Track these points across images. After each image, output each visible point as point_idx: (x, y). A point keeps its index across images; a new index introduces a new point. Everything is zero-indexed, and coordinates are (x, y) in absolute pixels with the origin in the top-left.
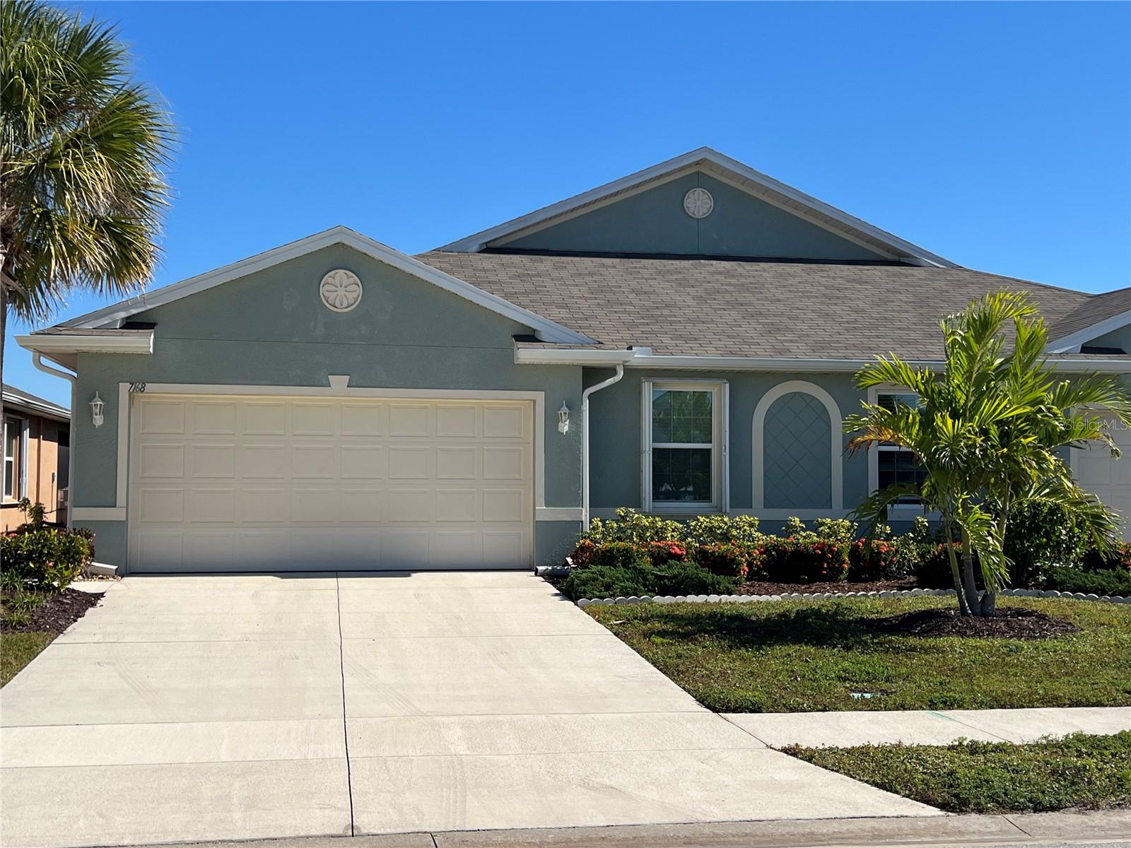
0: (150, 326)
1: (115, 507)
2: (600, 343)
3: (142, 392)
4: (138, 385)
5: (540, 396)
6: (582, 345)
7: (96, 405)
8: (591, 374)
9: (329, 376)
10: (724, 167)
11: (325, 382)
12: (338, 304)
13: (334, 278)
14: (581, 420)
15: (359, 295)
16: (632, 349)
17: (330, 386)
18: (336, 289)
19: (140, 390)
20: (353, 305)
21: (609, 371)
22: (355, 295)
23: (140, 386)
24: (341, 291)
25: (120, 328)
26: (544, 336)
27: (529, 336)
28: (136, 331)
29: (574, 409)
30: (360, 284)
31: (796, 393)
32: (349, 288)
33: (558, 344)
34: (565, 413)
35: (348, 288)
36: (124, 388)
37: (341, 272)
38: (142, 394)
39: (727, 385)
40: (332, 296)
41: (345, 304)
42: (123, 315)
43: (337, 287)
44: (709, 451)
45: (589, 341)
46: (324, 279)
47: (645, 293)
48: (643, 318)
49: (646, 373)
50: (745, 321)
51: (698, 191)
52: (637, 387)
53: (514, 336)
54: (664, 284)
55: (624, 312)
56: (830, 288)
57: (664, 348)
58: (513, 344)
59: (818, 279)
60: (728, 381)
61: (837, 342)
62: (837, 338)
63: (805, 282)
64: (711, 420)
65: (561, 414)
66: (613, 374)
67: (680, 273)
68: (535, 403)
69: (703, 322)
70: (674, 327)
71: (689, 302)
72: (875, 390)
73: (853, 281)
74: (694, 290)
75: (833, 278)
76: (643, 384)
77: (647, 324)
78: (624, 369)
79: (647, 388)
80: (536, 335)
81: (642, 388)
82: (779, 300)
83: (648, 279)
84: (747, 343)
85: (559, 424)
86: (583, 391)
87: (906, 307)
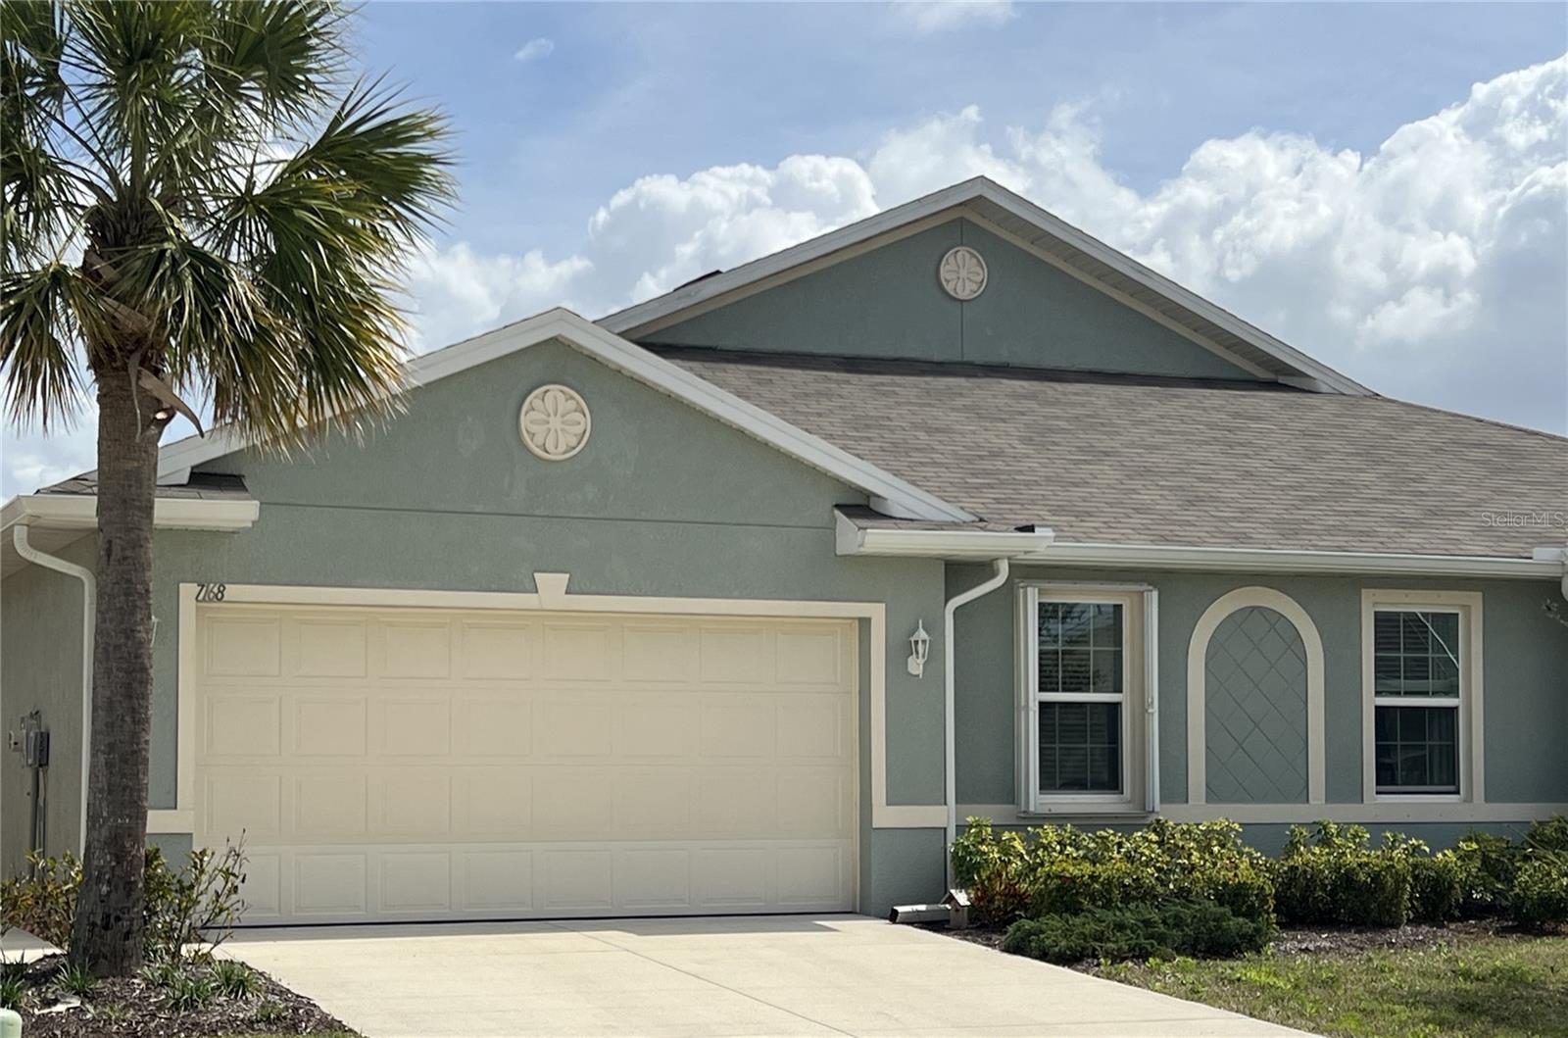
1: (176, 807)
2: (981, 520)
3: (220, 601)
4: (212, 589)
5: (876, 612)
6: (955, 522)
8: (959, 572)
9: (536, 575)
11: (528, 585)
12: (550, 445)
13: (540, 400)
15: (585, 430)
16: (1033, 531)
18: (547, 419)
19: (216, 596)
20: (574, 448)
21: (982, 568)
22: (581, 428)
23: (216, 590)
24: (555, 423)
25: (188, 485)
26: (892, 508)
27: (864, 508)
29: (935, 628)
30: (587, 413)
31: (1254, 608)
32: (570, 417)
33: (910, 521)
34: (924, 642)
35: (566, 419)
36: (189, 592)
37: (555, 389)
39: (1155, 594)
40: (540, 432)
41: (565, 447)
43: (549, 415)
44: (1115, 707)
45: (965, 517)
46: (527, 402)
47: (938, 430)
48: (974, 475)
49: (1028, 571)
50: (1137, 484)
51: (963, 252)
52: (1007, 596)
53: (838, 506)
54: (954, 416)
55: (935, 464)
56: (1211, 426)
57: (1055, 528)
58: (834, 520)
59: (1183, 411)
60: (1155, 587)
61: (1306, 522)
62: (1299, 515)
63: (1169, 417)
64: (1118, 656)
65: (916, 642)
66: (993, 574)
67: (961, 395)
68: (865, 623)
69: (1075, 485)
70: (1038, 491)
71: (1022, 449)
72: (1372, 604)
73: (1237, 415)
74: (1010, 427)
75: (1204, 409)
76: (1021, 591)
77: (990, 486)
78: (1010, 566)
79: (1031, 600)
80: (872, 506)
81: (1017, 597)
82: (1156, 447)
83: (920, 405)
84: (1173, 523)
85: (910, 659)
86: (946, 601)
87: (1355, 462)
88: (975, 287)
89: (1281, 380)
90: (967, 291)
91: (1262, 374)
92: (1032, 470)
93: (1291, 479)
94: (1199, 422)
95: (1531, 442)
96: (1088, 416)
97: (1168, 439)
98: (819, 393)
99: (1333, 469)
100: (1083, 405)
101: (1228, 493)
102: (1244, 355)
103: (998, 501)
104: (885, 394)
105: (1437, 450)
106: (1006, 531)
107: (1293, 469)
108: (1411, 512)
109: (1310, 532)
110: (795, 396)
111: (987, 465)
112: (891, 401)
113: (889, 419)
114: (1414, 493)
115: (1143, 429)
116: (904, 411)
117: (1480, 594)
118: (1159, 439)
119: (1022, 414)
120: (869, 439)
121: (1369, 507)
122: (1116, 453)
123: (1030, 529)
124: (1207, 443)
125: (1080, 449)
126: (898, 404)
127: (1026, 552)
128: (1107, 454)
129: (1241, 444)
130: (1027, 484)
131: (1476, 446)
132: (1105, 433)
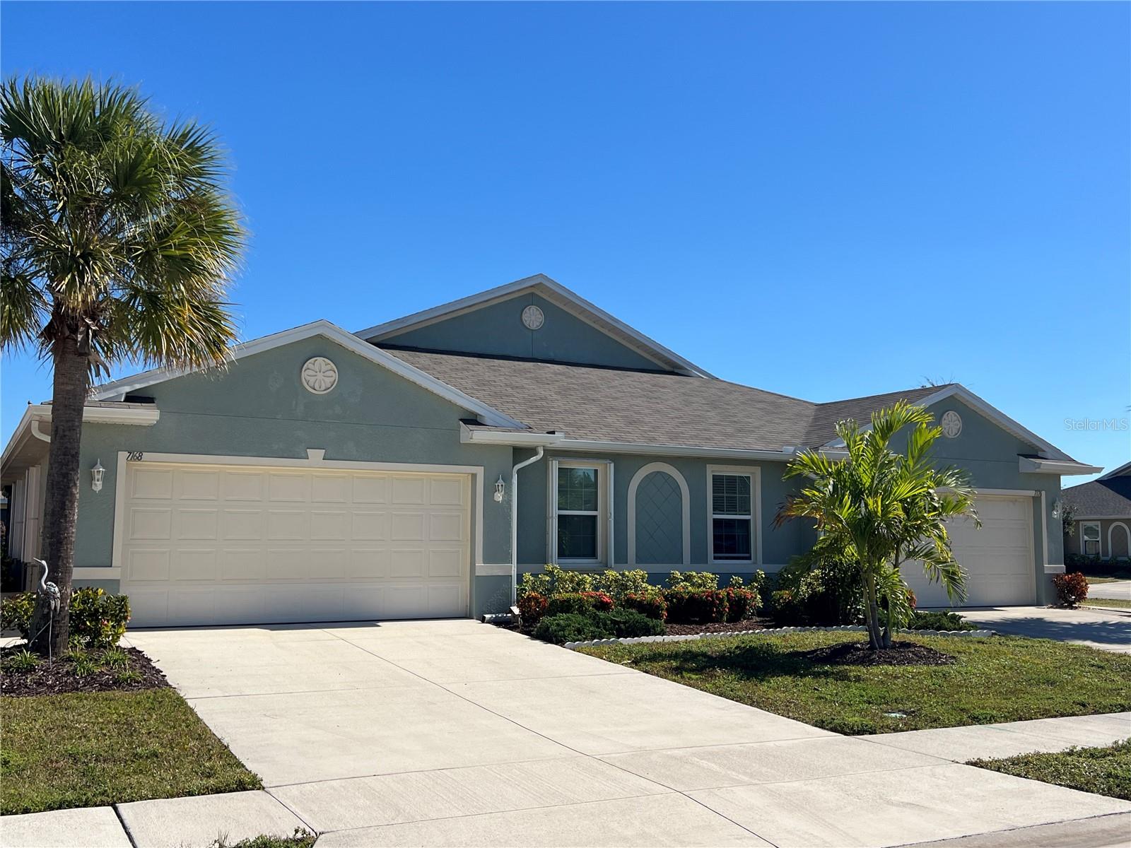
0: (149, 400)
1: (111, 566)
2: (530, 428)
3: (139, 460)
4: (135, 455)
5: (480, 471)
6: (518, 429)
7: (99, 472)
8: (520, 453)
9: (308, 450)
10: (554, 290)
11: (303, 455)
12: (317, 387)
13: (314, 364)
14: (511, 491)
15: (335, 380)
17: (308, 458)
18: (315, 374)
19: (138, 458)
20: (329, 388)
21: (532, 451)
22: (332, 379)
23: (137, 455)
24: (320, 376)
25: (124, 401)
26: (487, 421)
27: (473, 420)
28: (139, 404)
29: (507, 480)
30: (336, 371)
31: (658, 472)
32: (327, 374)
33: (496, 427)
34: (502, 485)
35: (325, 374)
36: (123, 456)
37: (320, 359)
38: (139, 463)
39: (612, 465)
40: (312, 380)
41: (323, 388)
42: (128, 389)
43: (317, 372)
44: (595, 517)
45: (523, 426)
46: (305, 365)
47: (517, 387)
48: (532, 408)
49: (552, 453)
50: (606, 414)
51: (533, 308)
52: (544, 463)
53: (461, 420)
54: (525, 381)
55: (513, 402)
56: (643, 390)
57: (567, 433)
58: (459, 426)
59: (631, 382)
60: (613, 461)
61: (682, 433)
62: (679, 430)
63: (624, 385)
64: (596, 492)
65: (498, 486)
66: (536, 454)
67: (530, 372)
68: (474, 476)
69: (578, 413)
70: (560, 416)
71: (555, 397)
72: (711, 471)
73: (654, 385)
74: (551, 387)
75: (640, 382)
76: (550, 462)
77: (538, 413)
78: (544, 450)
79: (554, 466)
80: (478, 420)
81: (549, 464)
82: (617, 398)
83: (510, 376)
84: (621, 432)
85: (495, 494)
86: (513, 467)
87: (706, 407)
88: (538, 324)
89: (676, 371)
90: (535, 326)
91: (667, 368)
92: (559, 406)
93: (676, 414)
94: (638, 388)
95: (783, 400)
96: (587, 383)
97: (623, 394)
98: (463, 369)
99: (695, 410)
100: (585, 378)
101: (647, 420)
102: (659, 359)
103: (541, 420)
104: (495, 371)
105: (743, 403)
106: (542, 433)
107: (678, 410)
108: (729, 430)
109: (683, 438)
110: (451, 370)
111: (538, 403)
112: (497, 374)
113: (495, 382)
114: (731, 422)
115: (612, 390)
116: (502, 378)
117: (760, 468)
118: (619, 395)
119: (557, 381)
120: (484, 390)
121: (711, 427)
122: (599, 400)
123: (553, 433)
124: (640, 397)
125: (582, 398)
126: (500, 375)
127: (551, 444)
128: (593, 400)
129: (656, 398)
130: (556, 413)
131: (760, 402)
132: (594, 391)
